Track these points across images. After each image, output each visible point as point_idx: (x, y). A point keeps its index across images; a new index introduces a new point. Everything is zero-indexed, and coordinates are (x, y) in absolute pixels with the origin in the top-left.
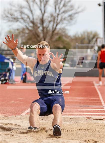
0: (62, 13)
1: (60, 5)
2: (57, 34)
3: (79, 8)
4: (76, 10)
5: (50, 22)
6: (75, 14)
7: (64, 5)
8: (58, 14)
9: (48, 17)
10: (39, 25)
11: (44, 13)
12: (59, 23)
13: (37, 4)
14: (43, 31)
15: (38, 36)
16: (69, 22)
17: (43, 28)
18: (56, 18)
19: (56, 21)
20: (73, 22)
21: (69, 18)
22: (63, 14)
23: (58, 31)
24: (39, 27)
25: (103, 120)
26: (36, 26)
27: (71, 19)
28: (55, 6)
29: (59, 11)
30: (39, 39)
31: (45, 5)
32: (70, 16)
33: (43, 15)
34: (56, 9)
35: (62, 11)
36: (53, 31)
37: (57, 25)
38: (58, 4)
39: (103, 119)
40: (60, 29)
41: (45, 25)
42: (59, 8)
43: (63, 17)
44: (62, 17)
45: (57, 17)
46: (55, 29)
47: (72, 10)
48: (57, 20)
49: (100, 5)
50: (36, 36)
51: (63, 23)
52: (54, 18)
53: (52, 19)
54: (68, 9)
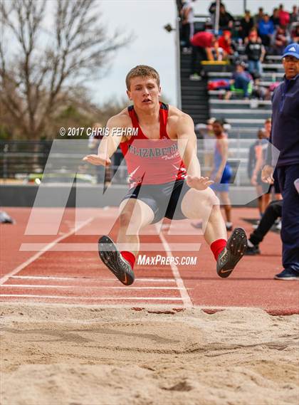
0: (74, 49)
1: (70, 29)
2: (64, 100)
3: (116, 35)
4: (111, 42)
5: (45, 71)
6: (109, 50)
7: (80, 30)
8: (66, 52)
9: (41, 60)
10: (18, 79)
11: (31, 49)
12: (68, 73)
13: (12, 26)
14: (27, 92)
15: (16, 107)
16: (93, 72)
17: (29, 85)
18: (61, 62)
19: (59, 67)
20: (102, 70)
21: (92, 61)
22: (78, 51)
23: (66, 93)
24: (18, 85)
25: (173, 313)
26: (11, 80)
27: (98, 64)
28: (59, 32)
29: (69, 44)
30: (18, 114)
31: (33, 29)
32: (95, 55)
33: (28, 54)
34: (59, 38)
35: (74, 44)
36: (53, 95)
37: (62, 79)
38: (64, 27)
39: (175, 311)
40: (71, 88)
41: (31, 79)
42: (67, 36)
43: (78, 60)
44: (74, 60)
45: (64, 58)
46: (59, 88)
47: (99, 41)
48: (64, 66)
49: (169, 28)
50: (11, 107)
51: (77, 74)
52: (54, 62)
53: (50, 63)
54: (90, 39)
